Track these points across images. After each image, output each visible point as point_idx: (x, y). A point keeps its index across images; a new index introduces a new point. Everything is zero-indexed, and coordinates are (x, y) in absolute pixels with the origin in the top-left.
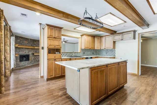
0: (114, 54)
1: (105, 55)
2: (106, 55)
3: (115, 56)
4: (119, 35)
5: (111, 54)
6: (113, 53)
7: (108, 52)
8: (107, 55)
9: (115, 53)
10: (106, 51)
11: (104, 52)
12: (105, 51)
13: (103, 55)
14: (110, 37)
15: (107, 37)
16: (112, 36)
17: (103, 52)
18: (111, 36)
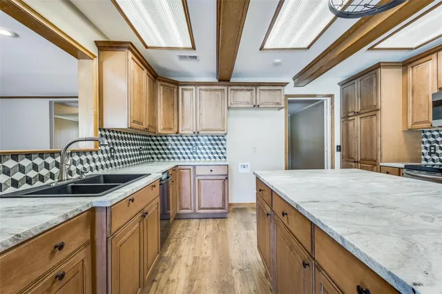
0: (222, 153)
1: (190, 156)
2: (194, 158)
3: (225, 158)
4: (248, 90)
5: (212, 153)
6: (220, 149)
7: (200, 147)
8: (195, 155)
9: (225, 149)
10: (193, 142)
11: (185, 147)
12: (188, 142)
13: (180, 156)
14: (215, 90)
15: (206, 90)
16: (225, 88)
17: (180, 147)
18: (223, 87)
